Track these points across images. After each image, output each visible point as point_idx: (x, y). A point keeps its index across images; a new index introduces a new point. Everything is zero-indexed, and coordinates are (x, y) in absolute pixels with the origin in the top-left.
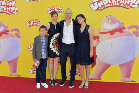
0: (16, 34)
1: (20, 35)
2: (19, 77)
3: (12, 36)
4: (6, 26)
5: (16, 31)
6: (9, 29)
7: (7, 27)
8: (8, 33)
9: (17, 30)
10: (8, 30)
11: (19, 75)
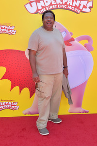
0: (86, 45)
1: (93, 46)
2: (85, 113)
3: (79, 48)
4: (69, 31)
5: (87, 41)
6: (75, 36)
7: (71, 34)
8: (71, 43)
9: (88, 38)
10: (72, 38)
11: (86, 110)
